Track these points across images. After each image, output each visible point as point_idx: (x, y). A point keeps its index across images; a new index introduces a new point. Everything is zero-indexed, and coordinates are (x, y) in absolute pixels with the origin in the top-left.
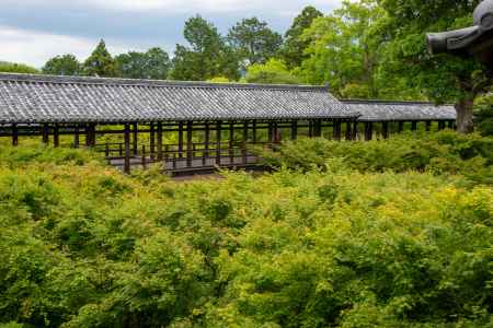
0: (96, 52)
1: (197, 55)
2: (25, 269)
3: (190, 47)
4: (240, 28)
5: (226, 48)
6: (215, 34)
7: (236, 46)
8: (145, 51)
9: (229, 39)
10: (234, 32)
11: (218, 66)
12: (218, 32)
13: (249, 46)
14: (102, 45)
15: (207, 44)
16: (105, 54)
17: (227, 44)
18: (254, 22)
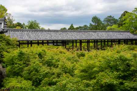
0: (71, 27)
1: (95, 26)
2: (34, 69)
3: (93, 24)
4: (107, 18)
5: (103, 23)
6: (100, 20)
7: (106, 23)
8: (83, 26)
9: (104, 21)
10: (105, 20)
11: (101, 28)
12: (101, 20)
13: (109, 23)
14: (72, 25)
15: (98, 23)
16: (73, 27)
17: (103, 22)
18: (110, 17)
